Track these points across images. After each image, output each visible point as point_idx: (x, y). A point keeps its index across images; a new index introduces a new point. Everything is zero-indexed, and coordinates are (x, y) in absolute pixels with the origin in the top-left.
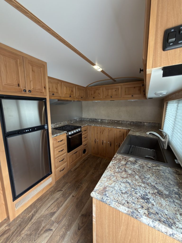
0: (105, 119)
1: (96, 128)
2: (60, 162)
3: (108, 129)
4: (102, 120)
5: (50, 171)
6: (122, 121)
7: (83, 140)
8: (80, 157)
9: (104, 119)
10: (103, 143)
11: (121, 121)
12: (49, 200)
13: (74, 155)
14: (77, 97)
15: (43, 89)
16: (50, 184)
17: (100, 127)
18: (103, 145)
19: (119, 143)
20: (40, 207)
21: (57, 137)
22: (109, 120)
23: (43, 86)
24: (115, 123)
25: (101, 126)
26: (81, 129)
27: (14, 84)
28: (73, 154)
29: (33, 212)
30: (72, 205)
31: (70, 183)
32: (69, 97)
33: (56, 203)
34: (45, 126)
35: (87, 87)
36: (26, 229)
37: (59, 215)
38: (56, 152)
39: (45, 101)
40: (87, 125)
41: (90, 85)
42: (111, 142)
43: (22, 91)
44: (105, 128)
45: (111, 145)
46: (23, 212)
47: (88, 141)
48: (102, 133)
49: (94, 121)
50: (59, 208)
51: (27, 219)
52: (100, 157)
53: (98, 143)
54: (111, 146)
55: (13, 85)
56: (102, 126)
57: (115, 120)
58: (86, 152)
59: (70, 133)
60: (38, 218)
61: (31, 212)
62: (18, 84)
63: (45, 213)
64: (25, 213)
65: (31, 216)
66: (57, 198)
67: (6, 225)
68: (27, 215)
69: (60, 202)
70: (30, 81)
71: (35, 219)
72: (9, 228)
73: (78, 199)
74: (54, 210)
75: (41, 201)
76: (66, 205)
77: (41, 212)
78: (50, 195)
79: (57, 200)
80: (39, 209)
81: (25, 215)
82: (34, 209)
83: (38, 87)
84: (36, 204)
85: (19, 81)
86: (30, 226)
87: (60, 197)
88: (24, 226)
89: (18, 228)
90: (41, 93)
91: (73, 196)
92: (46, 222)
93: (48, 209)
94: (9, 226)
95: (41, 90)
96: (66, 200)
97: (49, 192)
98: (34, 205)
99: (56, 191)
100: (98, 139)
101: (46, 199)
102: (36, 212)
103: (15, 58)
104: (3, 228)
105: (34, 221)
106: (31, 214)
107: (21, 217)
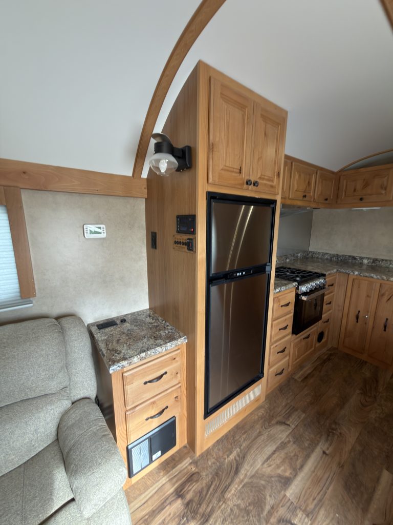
0: (386, 260)
1: (367, 282)
2: (278, 353)
4: (375, 260)
5: (260, 372)
7: (325, 307)
8: (313, 348)
9: (383, 260)
10: (385, 327)
12: (262, 438)
13: (304, 343)
14: (315, 197)
15: (275, 177)
16: (257, 400)
17: (382, 281)
18: (385, 330)
20: (249, 448)
21: (280, 294)
23: (276, 171)
25: (385, 278)
26: (325, 279)
27: (235, 167)
28: (301, 340)
29: (234, 453)
30: (332, 478)
31: (304, 412)
32: (301, 198)
33: (283, 454)
34: (267, 267)
35: (341, 171)
36: (233, 491)
38: (276, 330)
39: (273, 208)
40: (335, 270)
41: (352, 164)
43: (244, 184)
46: (214, 445)
47: (332, 312)
48: (385, 298)
49: (346, 262)
50: (296, 471)
51: (227, 465)
53: (366, 323)
55: (232, 170)
56: (392, 279)
58: (324, 340)
59: (303, 289)
60: (252, 477)
61: (231, 453)
62: (241, 168)
63: (264, 470)
64: (219, 450)
65: (235, 462)
66: (282, 442)
67: (191, 461)
68: (226, 457)
69: (292, 454)
70: (258, 159)
71: (246, 475)
72: (197, 470)
73: (343, 466)
74: (285, 471)
75: (245, 433)
76: (314, 472)
77: (254, 462)
78: (262, 427)
79: (283, 446)
80: (247, 452)
81: (221, 453)
82: (236, 448)
83: (269, 174)
84: (237, 437)
85: (242, 161)
86: (239, 488)
87: (289, 442)
88: (226, 481)
89: (215, 479)
90: (272, 187)
91: (324, 453)
92: (274, 497)
93: (269, 461)
94: (197, 466)
95: (272, 181)
96: (307, 457)
97: (256, 417)
98: (234, 438)
99: (273, 422)
100: (368, 312)
101: (255, 434)
102: (243, 457)
103: (242, 107)
104: (187, 465)
105: (246, 480)
106: (232, 457)
107: (215, 456)
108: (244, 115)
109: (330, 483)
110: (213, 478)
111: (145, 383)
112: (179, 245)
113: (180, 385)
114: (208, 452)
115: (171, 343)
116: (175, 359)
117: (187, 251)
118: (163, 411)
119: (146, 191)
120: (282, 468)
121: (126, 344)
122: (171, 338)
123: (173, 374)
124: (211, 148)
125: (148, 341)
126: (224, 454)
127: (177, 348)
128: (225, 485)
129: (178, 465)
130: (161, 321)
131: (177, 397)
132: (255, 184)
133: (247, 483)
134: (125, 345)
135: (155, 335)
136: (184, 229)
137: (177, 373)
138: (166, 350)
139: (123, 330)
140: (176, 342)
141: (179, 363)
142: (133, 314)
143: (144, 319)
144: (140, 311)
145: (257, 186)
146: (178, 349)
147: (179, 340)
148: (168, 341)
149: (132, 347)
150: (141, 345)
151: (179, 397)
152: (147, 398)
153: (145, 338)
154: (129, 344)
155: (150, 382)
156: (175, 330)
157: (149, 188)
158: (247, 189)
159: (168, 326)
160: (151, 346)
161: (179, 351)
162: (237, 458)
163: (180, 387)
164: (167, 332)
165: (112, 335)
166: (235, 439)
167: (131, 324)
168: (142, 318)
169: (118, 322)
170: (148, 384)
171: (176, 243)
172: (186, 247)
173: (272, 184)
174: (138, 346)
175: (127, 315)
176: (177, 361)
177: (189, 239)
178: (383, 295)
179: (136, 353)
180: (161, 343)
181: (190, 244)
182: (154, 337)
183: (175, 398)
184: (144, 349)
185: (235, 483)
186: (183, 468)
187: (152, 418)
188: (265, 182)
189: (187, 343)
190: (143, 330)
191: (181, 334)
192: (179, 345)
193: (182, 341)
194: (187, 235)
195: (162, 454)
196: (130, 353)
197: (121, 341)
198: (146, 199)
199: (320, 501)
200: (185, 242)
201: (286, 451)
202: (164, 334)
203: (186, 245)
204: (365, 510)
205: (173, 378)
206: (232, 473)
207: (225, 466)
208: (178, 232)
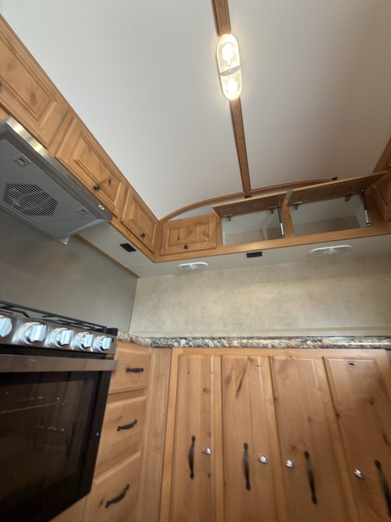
3: (271, 359)
7: (108, 439)
10: (247, 472)
17: (223, 351)
32: (90, 185)
41: (174, 216)
42: (307, 455)
45: (312, 483)
47: (141, 457)
48: (233, 387)
100: (210, 434)
178: (229, 380)
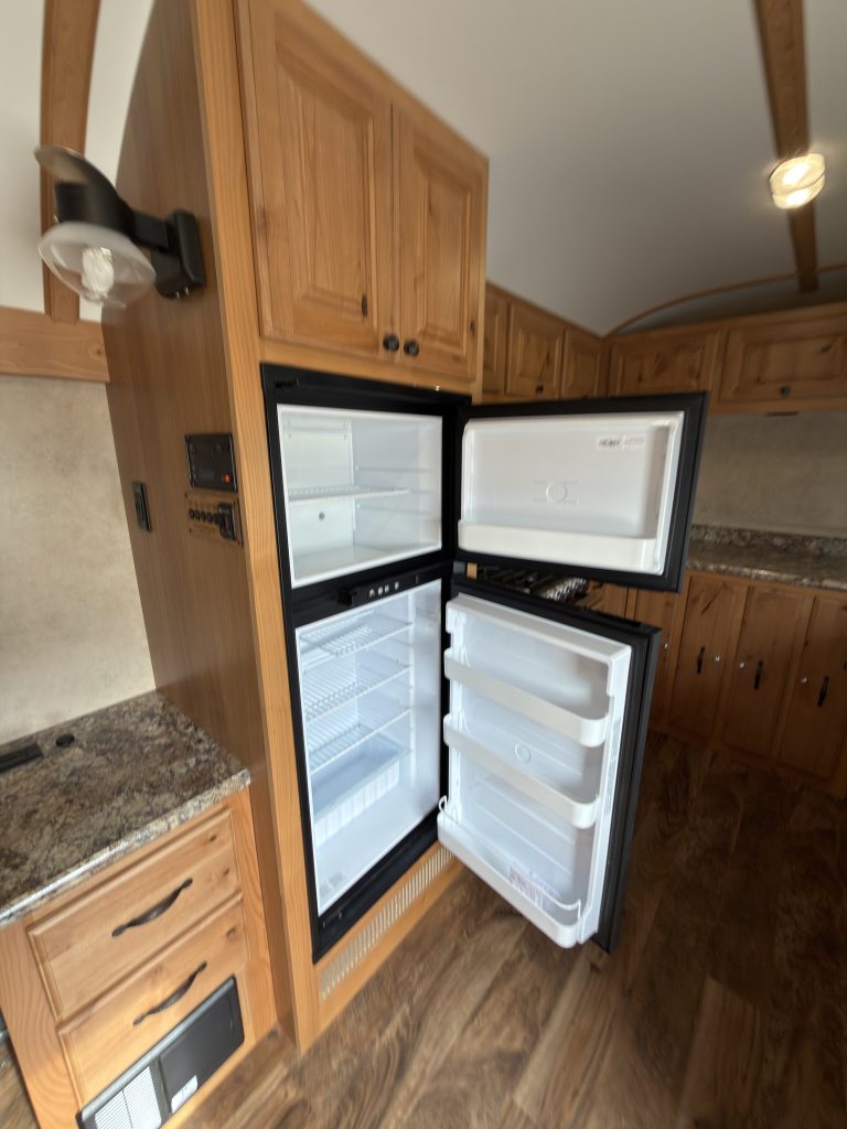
3: (752, 588)
6: (826, 540)
10: (700, 663)
11: (818, 538)
12: (462, 961)
14: (563, 393)
15: (465, 334)
18: (699, 671)
19: (827, 679)
20: (431, 996)
22: (729, 531)
23: (465, 317)
24: (775, 548)
25: (698, 564)
27: (347, 295)
29: (397, 1020)
30: (610, 1028)
32: (533, 394)
33: (506, 995)
35: (613, 335)
37: (551, 1087)
41: (632, 321)
42: (761, 664)
43: (378, 346)
44: (725, 578)
45: (758, 679)
46: (347, 1012)
48: (700, 606)
50: (534, 1033)
51: (378, 1061)
52: (666, 737)
53: (665, 660)
54: (756, 686)
55: (338, 301)
56: (711, 567)
57: (774, 535)
60: (438, 1075)
61: (387, 1022)
62: (364, 300)
63: (465, 1048)
64: (359, 1020)
65: (396, 1045)
66: (506, 963)
67: (285, 1072)
68: (375, 1035)
69: (528, 989)
70: (415, 280)
71: (423, 1073)
72: (301, 1095)
73: (630, 991)
74: (512, 1038)
75: (421, 958)
76: (573, 1022)
77: (443, 1034)
78: (461, 933)
79: (509, 969)
80: (426, 1009)
81: (363, 1029)
82: (401, 1003)
83: (447, 323)
84: (405, 974)
85: (369, 279)
86: (405, 1118)
87: (521, 957)
88: (374, 1106)
89: (346, 1108)
90: (457, 359)
91: (594, 967)
92: (488, 1116)
93: (476, 1022)
94: (301, 1084)
95: (458, 344)
96: (560, 986)
97: (449, 910)
98: (395, 979)
99: (486, 915)
100: (669, 635)
101: (446, 954)
102: (416, 1025)
103: (357, 114)
104: (274, 1087)
105: (423, 1089)
106: (390, 1032)
107: (348, 1040)
108: (362, 140)
109: (608, 1041)
110: (343, 1108)
111: (118, 932)
112: (201, 522)
113: (239, 897)
114: (332, 1035)
115: (199, 797)
116: (213, 839)
117: (221, 538)
118: (192, 978)
119: (103, 360)
120: (506, 1031)
121: (53, 825)
122: (200, 782)
123: (213, 877)
124: (259, 224)
125: (127, 802)
126: (370, 1028)
127: (220, 806)
128: (372, 1117)
129: (249, 1094)
130: (181, 728)
131: (233, 930)
132: (411, 348)
133: (427, 1096)
134: (48, 829)
135: (153, 778)
136: (208, 475)
137: (227, 872)
138: (182, 822)
139: (54, 775)
140: (214, 791)
141: (229, 846)
142: (102, 714)
143: (132, 728)
144: (127, 703)
145: (417, 353)
146: (225, 809)
147: (225, 784)
148: (190, 793)
149: (69, 835)
150: (101, 823)
151: (240, 930)
152: (130, 967)
153: (120, 791)
154: (64, 825)
155: (134, 923)
156: (218, 754)
157: (111, 351)
158: (390, 363)
159: (200, 741)
160: (134, 819)
161: (226, 814)
162: (404, 1032)
163: (242, 900)
164: (192, 762)
165: (15, 797)
166: (400, 980)
167: (88, 750)
168: (129, 723)
169: (47, 747)
170: (129, 931)
171: (194, 514)
172: (216, 527)
173: (457, 352)
174: (90, 827)
175: (82, 718)
176: (222, 843)
177: (222, 506)
178: (695, 600)
179: (77, 855)
180: (168, 805)
181: (226, 519)
182: (151, 786)
183: (228, 934)
184: (107, 834)
185: (396, 1104)
186: (264, 1098)
187: (153, 1011)
188: (437, 345)
189: (250, 786)
190: (121, 766)
191: (235, 762)
192: (224, 798)
193: (237, 785)
194: (219, 493)
195: (200, 1085)
196: (57, 857)
197: (37, 816)
198: (109, 386)
199: (588, 1093)
200: (215, 515)
201: (513, 984)
202: (184, 770)
203: (217, 522)
204: (677, 1090)
205: (213, 889)
206: (391, 1079)
207: (374, 1062)
208: (195, 483)
